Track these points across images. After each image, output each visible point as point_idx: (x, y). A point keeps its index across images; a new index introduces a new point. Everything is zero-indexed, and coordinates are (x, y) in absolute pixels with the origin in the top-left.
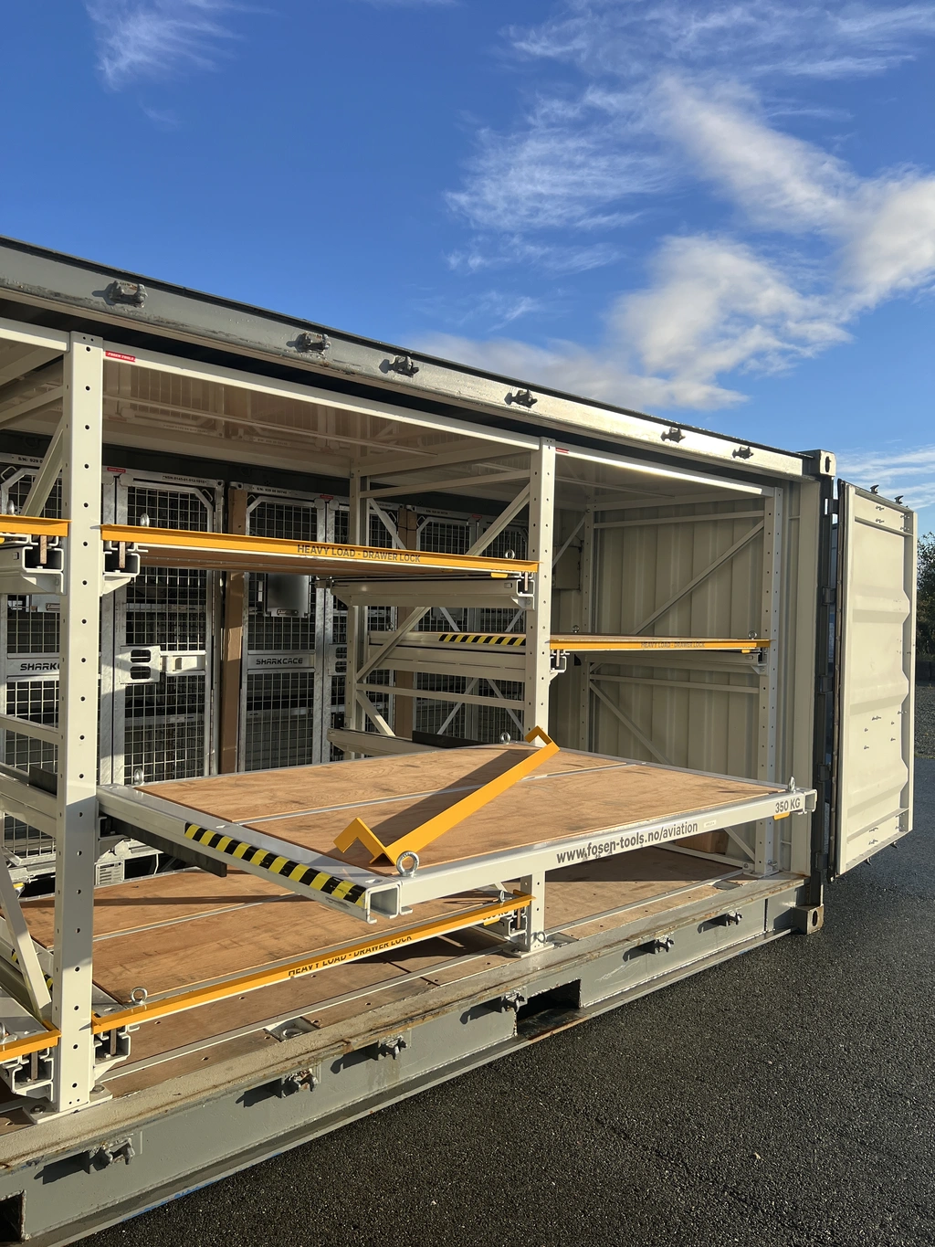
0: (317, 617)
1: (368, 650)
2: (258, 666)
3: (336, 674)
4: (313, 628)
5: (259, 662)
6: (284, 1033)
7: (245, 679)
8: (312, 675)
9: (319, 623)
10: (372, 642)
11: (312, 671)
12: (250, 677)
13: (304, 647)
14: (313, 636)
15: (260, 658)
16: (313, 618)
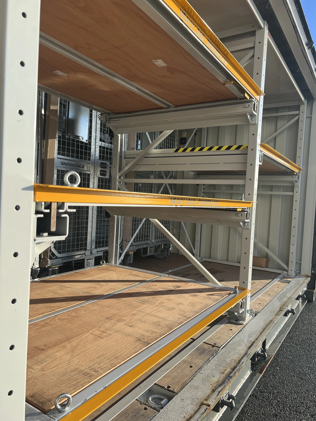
0: (92, 144)
1: (124, 161)
2: (62, 166)
3: (100, 176)
4: (90, 149)
5: (63, 163)
6: (150, 399)
7: (55, 172)
8: (89, 175)
9: (93, 147)
10: (127, 157)
11: (89, 173)
12: (58, 171)
13: (85, 159)
14: (90, 154)
15: (63, 161)
16: (90, 143)
